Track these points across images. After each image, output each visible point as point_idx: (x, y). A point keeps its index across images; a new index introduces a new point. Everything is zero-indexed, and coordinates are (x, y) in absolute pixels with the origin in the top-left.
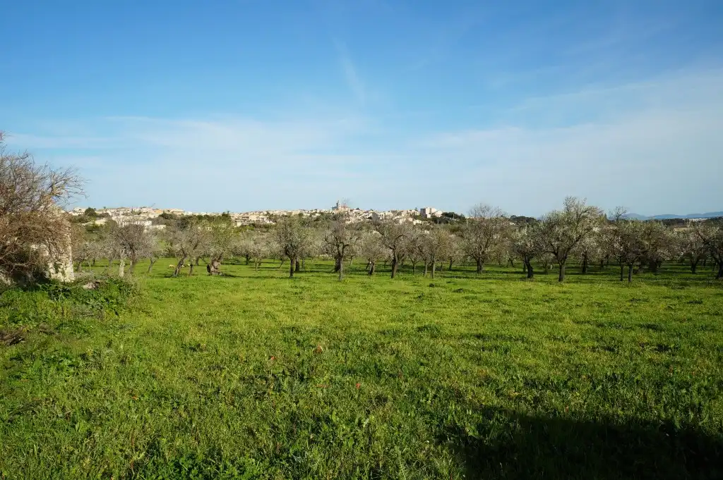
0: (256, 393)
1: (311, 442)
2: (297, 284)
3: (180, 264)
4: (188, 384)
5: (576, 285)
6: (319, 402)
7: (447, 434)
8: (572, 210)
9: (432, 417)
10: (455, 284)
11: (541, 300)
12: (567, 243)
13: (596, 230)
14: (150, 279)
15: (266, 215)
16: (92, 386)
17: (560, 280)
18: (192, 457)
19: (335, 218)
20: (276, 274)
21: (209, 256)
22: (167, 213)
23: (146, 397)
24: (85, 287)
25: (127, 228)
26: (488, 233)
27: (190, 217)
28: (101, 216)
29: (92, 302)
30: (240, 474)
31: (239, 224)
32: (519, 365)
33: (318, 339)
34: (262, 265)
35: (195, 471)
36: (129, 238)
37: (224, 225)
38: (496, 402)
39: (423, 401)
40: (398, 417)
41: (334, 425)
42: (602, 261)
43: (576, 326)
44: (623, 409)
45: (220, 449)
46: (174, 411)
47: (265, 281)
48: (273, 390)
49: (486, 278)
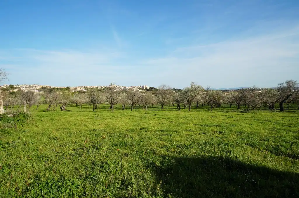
0: (79, 155)
1: (100, 171)
2: (96, 113)
3: (49, 107)
4: (52, 152)
5: (194, 112)
6: (103, 156)
7: (150, 166)
8: (193, 87)
9: (144, 160)
10: (154, 112)
11: (183, 118)
12: (191, 98)
13: (201, 93)
14: (37, 113)
15: (84, 88)
16: (11, 155)
17: (189, 110)
18: (53, 180)
19: (110, 89)
20: (88, 110)
21: (61, 103)
22: (44, 87)
23: (34, 158)
24: (9, 116)
25: (27, 92)
26: (165, 94)
27: (53, 89)
28: (16, 88)
29: (12, 122)
30: (72, 185)
31: (73, 91)
32: (175, 140)
33: (103, 133)
34: (82, 107)
35: (54, 185)
36: (28, 97)
37: (67, 92)
38: (167, 153)
39: (141, 154)
40: (132, 161)
41: (109, 165)
42: (203, 104)
43: (194, 126)
44: (208, 153)
45: (64, 176)
46: (46, 163)
47: (84, 112)
48: (86, 153)
49: (164, 110)
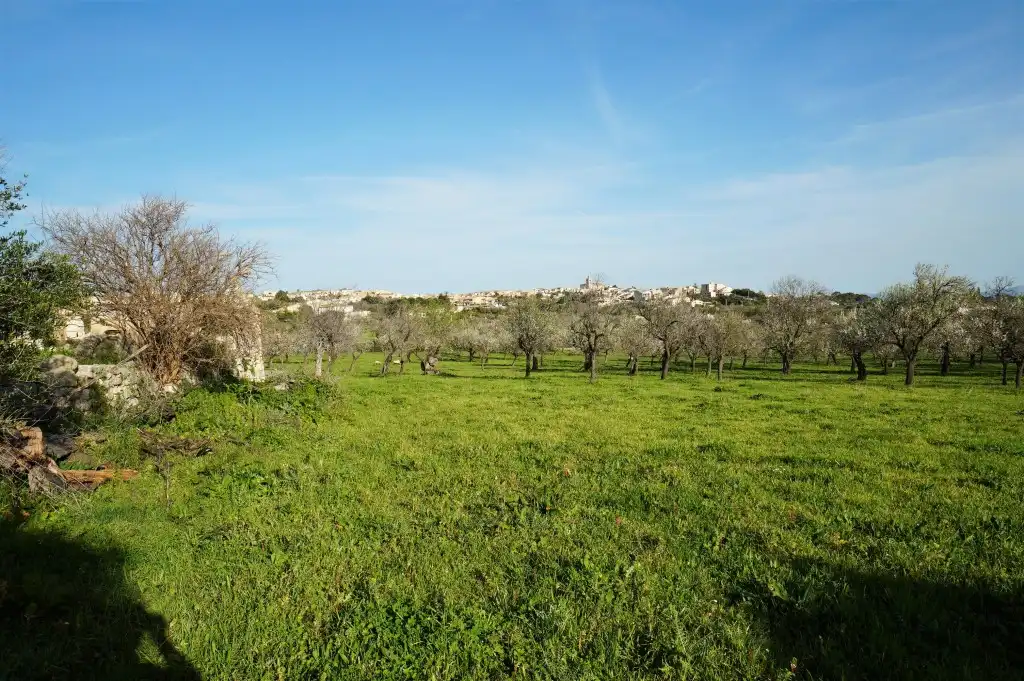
0: (485, 526)
1: (558, 593)
2: (535, 387)
3: (389, 360)
4: (401, 512)
5: (931, 391)
6: (567, 541)
7: (742, 592)
8: (927, 283)
9: (721, 568)
10: (751, 387)
11: (879, 412)
12: (918, 331)
13: (963, 310)
14: (352, 380)
15: (494, 296)
16: (288, 510)
17: (908, 382)
18: (408, 602)
19: (585, 299)
20: (507, 373)
21: (423, 350)
22: (372, 295)
23: (352, 526)
24: (278, 388)
25: (324, 315)
26: (798, 317)
27: (399, 301)
28: (295, 301)
29: (286, 407)
30: (467, 628)
31: (460, 309)
32: (846, 501)
33: (563, 459)
34: (490, 362)
35: (412, 621)
36: (327, 328)
37: (441, 310)
38: (812, 551)
39: (707, 545)
40: (674, 565)
41: (586, 573)
42: (973, 356)
43: (932, 449)
44: (1009, 571)
45: (441, 596)
46: (385, 544)
47: (494, 382)
48: (507, 523)
49: (796, 380)
